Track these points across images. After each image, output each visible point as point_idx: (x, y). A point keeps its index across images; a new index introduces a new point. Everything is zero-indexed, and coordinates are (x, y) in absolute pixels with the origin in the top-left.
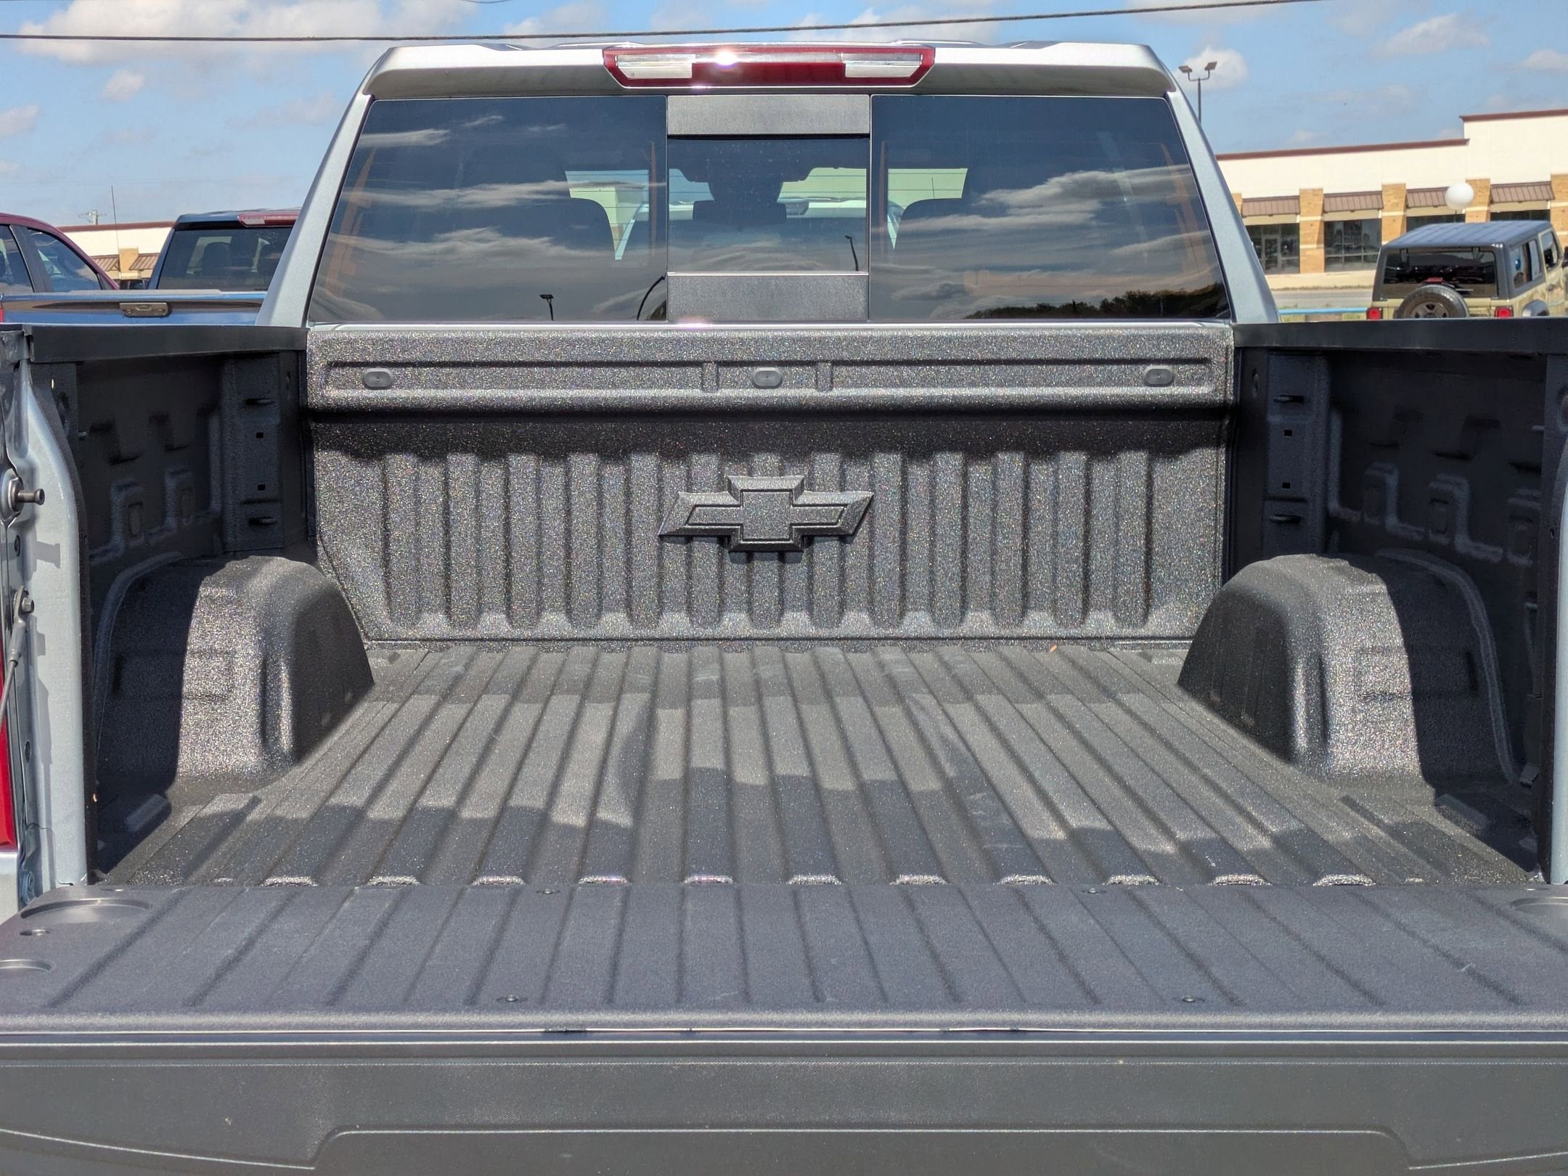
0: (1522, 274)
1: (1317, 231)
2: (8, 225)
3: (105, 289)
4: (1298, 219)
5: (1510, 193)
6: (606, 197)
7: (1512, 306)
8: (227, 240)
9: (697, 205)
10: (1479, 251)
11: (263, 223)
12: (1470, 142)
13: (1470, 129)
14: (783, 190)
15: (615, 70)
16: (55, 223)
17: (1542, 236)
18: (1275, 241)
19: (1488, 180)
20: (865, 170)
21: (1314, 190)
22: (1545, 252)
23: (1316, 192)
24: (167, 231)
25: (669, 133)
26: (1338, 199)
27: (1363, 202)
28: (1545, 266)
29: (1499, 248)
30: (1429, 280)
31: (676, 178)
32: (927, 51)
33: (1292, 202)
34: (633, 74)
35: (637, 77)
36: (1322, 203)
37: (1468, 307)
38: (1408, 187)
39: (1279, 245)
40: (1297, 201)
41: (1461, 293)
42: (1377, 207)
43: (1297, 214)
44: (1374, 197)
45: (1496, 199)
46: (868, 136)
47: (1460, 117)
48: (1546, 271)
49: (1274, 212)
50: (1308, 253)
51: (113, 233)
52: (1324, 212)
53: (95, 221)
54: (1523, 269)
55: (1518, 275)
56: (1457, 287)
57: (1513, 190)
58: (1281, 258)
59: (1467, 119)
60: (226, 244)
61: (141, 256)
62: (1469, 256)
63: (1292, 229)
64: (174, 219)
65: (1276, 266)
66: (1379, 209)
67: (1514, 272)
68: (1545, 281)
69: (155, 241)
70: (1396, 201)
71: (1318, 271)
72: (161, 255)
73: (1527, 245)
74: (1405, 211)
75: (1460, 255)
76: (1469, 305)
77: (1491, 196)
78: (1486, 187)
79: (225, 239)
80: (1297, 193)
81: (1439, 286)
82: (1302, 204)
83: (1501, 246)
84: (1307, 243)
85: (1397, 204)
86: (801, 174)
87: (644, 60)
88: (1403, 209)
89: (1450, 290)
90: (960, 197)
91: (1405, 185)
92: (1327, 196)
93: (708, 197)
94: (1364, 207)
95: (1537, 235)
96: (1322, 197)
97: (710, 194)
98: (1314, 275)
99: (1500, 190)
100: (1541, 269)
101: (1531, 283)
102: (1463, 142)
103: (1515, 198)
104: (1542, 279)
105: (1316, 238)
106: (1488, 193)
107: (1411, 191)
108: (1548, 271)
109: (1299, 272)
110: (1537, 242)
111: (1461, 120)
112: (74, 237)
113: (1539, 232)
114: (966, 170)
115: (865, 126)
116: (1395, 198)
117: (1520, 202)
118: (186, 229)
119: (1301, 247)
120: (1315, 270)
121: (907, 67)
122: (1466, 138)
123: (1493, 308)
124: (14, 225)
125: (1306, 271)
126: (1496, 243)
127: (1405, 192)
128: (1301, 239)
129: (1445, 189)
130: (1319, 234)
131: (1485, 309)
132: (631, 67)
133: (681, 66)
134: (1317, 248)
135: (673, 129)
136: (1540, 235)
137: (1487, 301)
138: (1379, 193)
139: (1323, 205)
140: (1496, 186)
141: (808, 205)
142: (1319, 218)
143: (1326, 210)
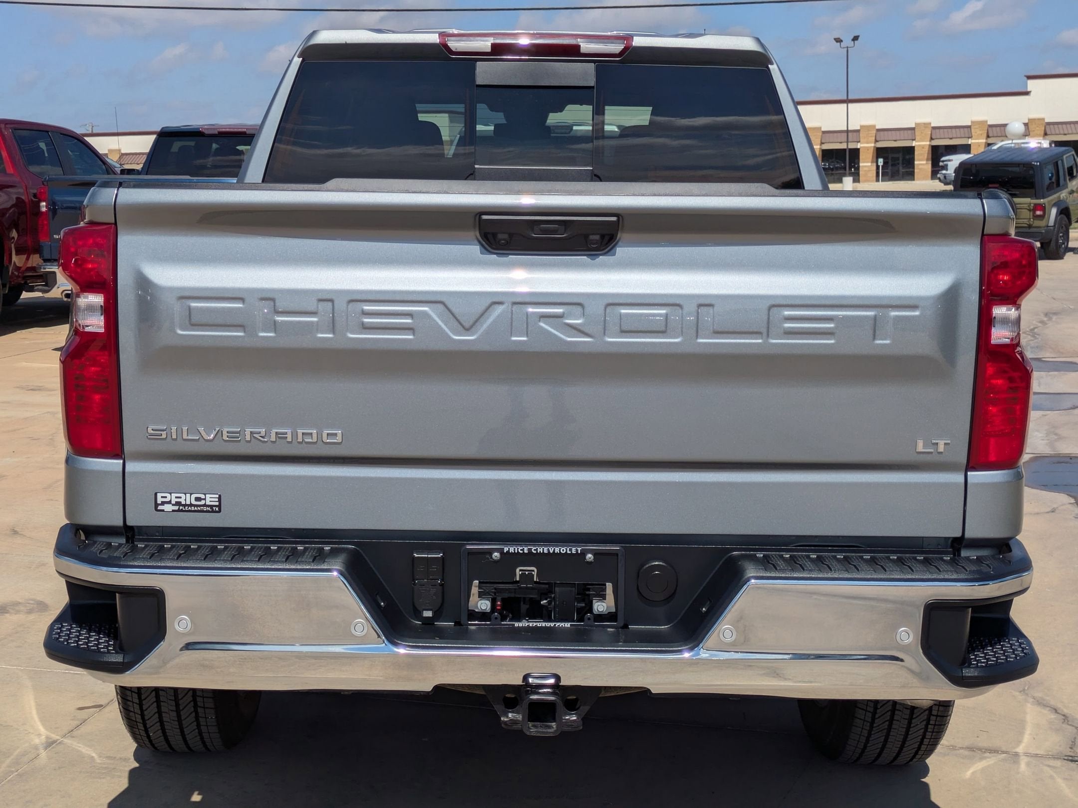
0: (1053, 183)
1: (927, 152)
2: (48, 132)
3: (110, 174)
4: (914, 144)
5: (1058, 127)
6: (441, 121)
7: (1044, 204)
8: (192, 143)
9: (496, 126)
10: (1024, 167)
11: (217, 133)
12: (1032, 93)
13: (1032, 85)
14: (549, 118)
15: (446, 46)
16: (79, 131)
17: (1067, 157)
18: (898, 159)
19: (1043, 119)
20: (592, 106)
21: (924, 124)
22: (1068, 168)
23: (926, 125)
24: (154, 137)
25: (477, 83)
26: (942, 130)
27: (958, 132)
28: (1068, 178)
29: (1037, 165)
30: (990, 186)
31: (482, 109)
32: (628, 38)
33: (909, 132)
34: (456, 49)
35: (458, 50)
36: (930, 133)
37: (1015, 204)
38: (989, 123)
39: (901, 161)
40: (913, 131)
41: (1011, 194)
42: (968, 136)
43: (913, 140)
44: (966, 129)
45: (1048, 132)
46: (593, 87)
47: (1025, 76)
48: (1068, 181)
49: (898, 138)
50: (920, 167)
51: (115, 138)
52: (932, 139)
53: (91, 130)
54: (1054, 179)
55: (1050, 183)
56: (1008, 190)
57: (1060, 126)
58: (902, 170)
59: (1029, 77)
60: (192, 146)
61: (123, 155)
62: (1016, 169)
63: (910, 150)
64: (159, 129)
65: (898, 176)
66: (969, 138)
67: (1047, 182)
68: (1067, 187)
69: (144, 144)
70: (981, 132)
71: (926, 180)
72: (149, 153)
73: (1057, 163)
74: (986, 139)
75: (1010, 169)
76: (1016, 202)
77: (1045, 130)
78: (1042, 124)
79: (191, 143)
80: (913, 126)
81: (996, 190)
82: (917, 134)
83: (1038, 164)
84: (920, 160)
85: (981, 134)
86: (560, 109)
87: (464, 41)
88: (985, 138)
89: (1004, 193)
90: (648, 124)
91: (987, 121)
92: (934, 128)
93: (503, 121)
94: (959, 136)
95: (1062, 156)
96: (931, 129)
97: (504, 120)
98: (924, 182)
99: (1052, 126)
100: (1065, 180)
101: (1059, 188)
102: (1027, 93)
103: (1062, 132)
104: (1066, 186)
105: (926, 157)
106: (1043, 128)
107: (991, 126)
108: (1070, 180)
109: (914, 180)
110: (1062, 161)
111: (1026, 78)
112: (89, 140)
113: (1064, 155)
114: (651, 108)
115: (592, 82)
116: (980, 130)
117: (1065, 134)
118: (166, 137)
119: (916, 162)
120: (924, 179)
121: (617, 48)
122: (1029, 90)
123: (1032, 205)
124: (51, 131)
125: (919, 179)
126: (1035, 162)
127: (987, 126)
128: (916, 157)
129: (1005, 125)
130: (928, 153)
131: (1027, 205)
132: (454, 45)
133: (485, 45)
134: (926, 164)
135: (479, 81)
136: (1065, 157)
137: (1028, 200)
138: (969, 127)
139: (931, 134)
140: (1049, 124)
141: (572, 127)
142: (928, 143)
143: (933, 137)
